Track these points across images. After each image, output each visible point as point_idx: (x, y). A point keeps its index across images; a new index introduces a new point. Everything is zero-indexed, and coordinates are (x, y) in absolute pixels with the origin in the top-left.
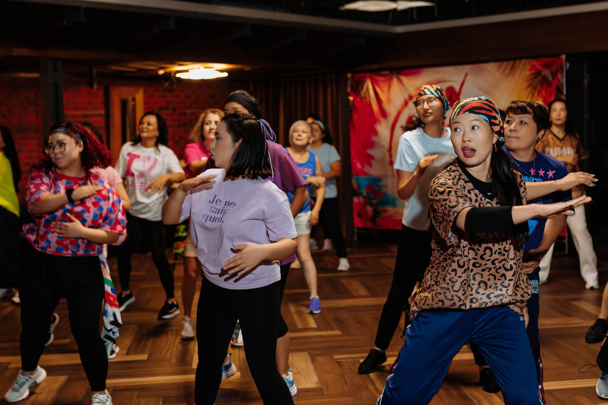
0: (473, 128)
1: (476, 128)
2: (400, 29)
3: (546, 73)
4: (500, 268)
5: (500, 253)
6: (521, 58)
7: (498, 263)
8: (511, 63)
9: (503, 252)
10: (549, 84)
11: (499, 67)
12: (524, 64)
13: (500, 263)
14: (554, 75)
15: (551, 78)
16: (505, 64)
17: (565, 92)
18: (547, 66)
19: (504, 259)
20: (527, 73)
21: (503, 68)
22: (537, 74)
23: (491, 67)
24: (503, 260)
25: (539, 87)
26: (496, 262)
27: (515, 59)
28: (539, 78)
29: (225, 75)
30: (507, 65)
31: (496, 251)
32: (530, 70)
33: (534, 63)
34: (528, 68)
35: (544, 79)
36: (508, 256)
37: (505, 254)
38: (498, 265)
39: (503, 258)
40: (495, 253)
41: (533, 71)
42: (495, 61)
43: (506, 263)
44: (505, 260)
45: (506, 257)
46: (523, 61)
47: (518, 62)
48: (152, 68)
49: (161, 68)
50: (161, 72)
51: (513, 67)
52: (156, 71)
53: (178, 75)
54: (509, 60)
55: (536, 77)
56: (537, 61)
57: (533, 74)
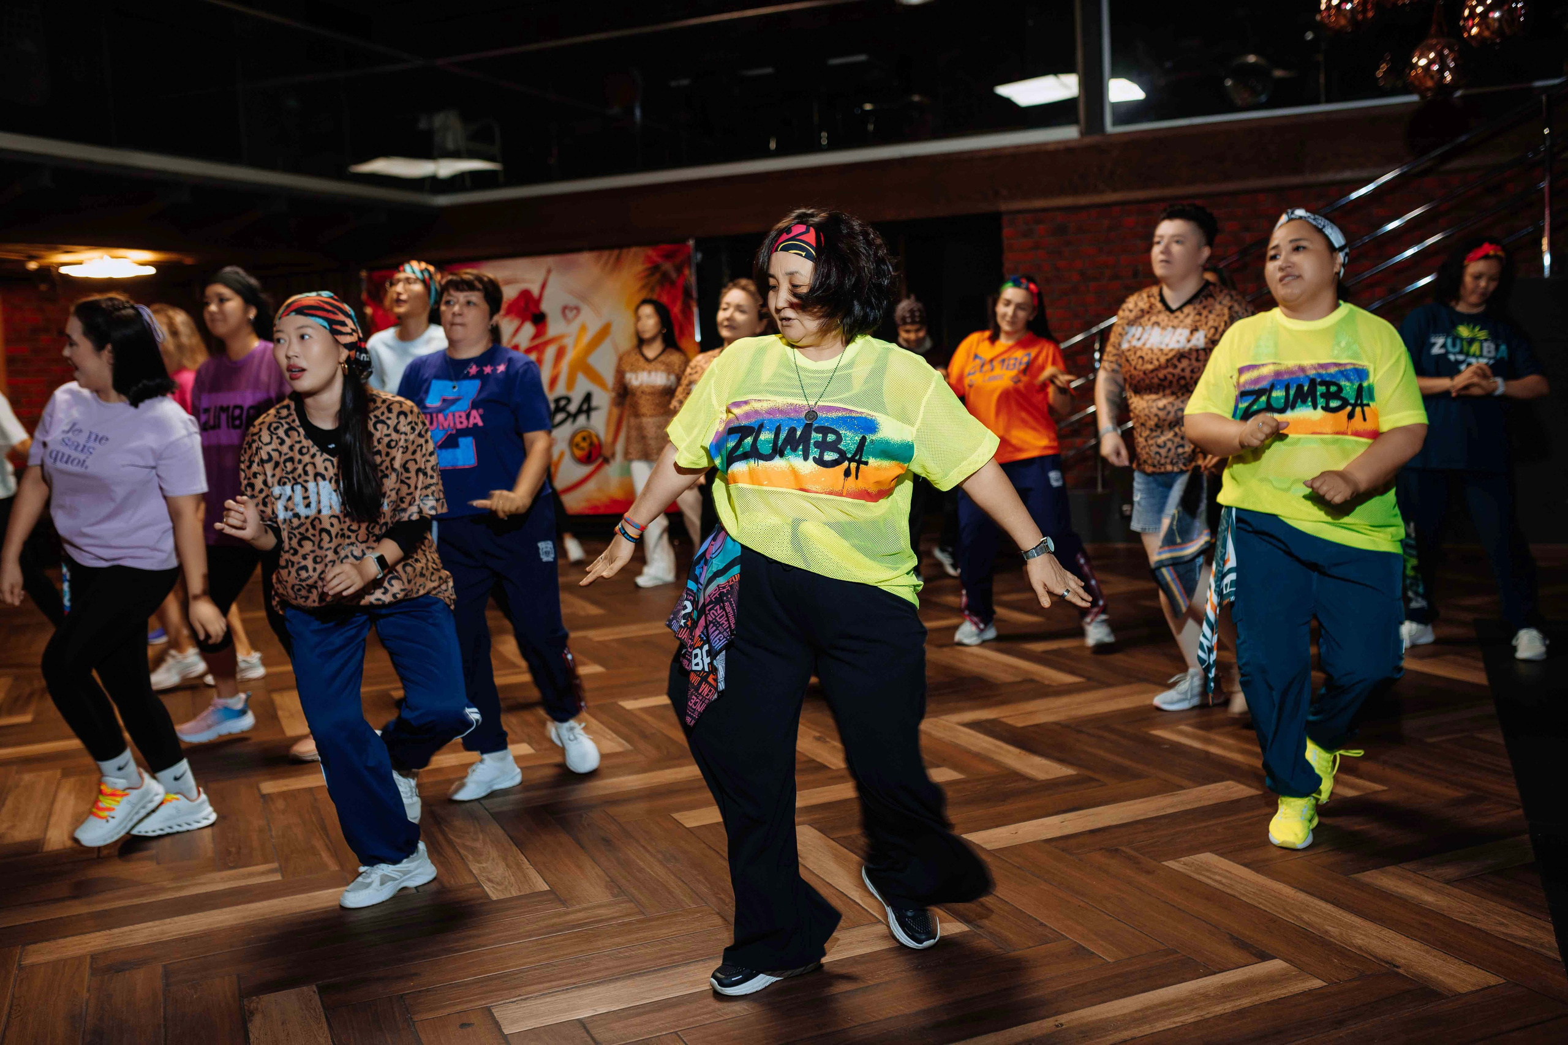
0: (302, 337)
1: (306, 337)
2: (443, 200)
3: (667, 266)
6: (630, 246)
8: (616, 252)
10: (673, 283)
11: (598, 259)
12: (635, 253)
14: (679, 270)
15: (674, 275)
16: (606, 254)
17: (695, 294)
18: (667, 256)
20: (641, 266)
21: (602, 262)
22: (654, 269)
23: (585, 258)
25: (659, 287)
27: (620, 247)
28: (657, 276)
29: (151, 271)
30: (609, 256)
32: (644, 261)
33: (650, 252)
34: (642, 258)
35: (665, 276)
41: (649, 265)
42: (590, 249)
46: (633, 250)
47: (625, 250)
48: (13, 257)
49: (32, 258)
50: (33, 265)
51: (618, 260)
52: (22, 264)
53: (63, 270)
54: (612, 247)
55: (653, 274)
56: (653, 250)
57: (649, 269)
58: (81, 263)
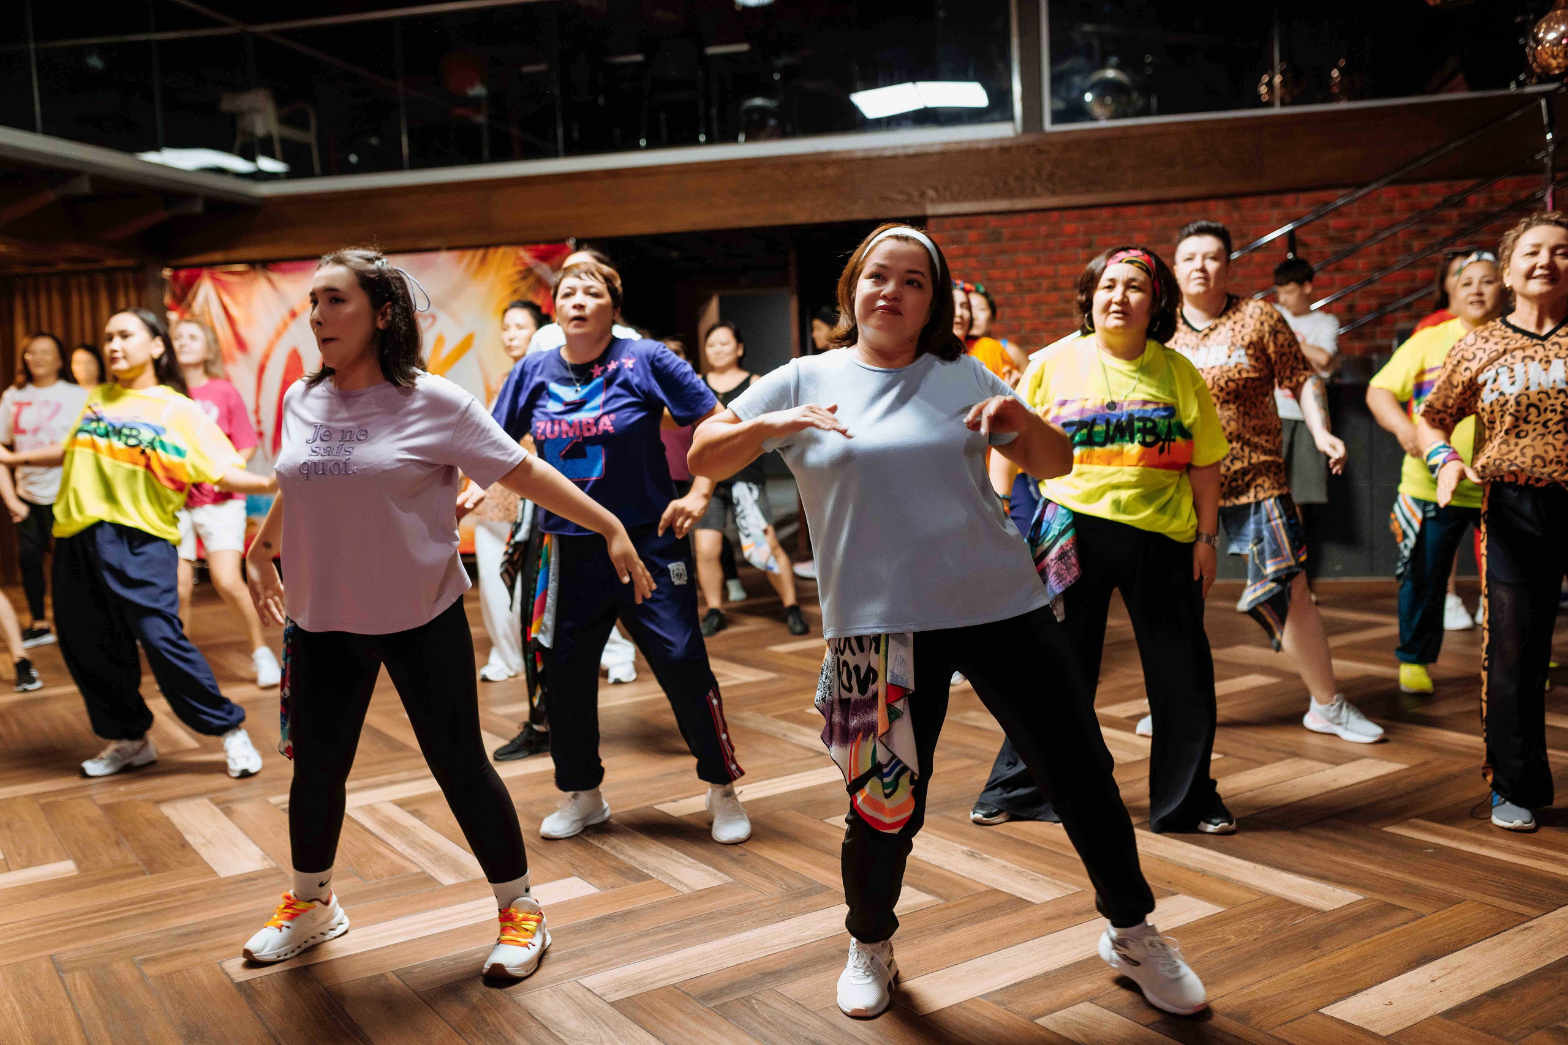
2: (266, 188)
3: (544, 270)
6: (497, 245)
8: (481, 252)
11: (460, 260)
12: (504, 253)
16: (469, 254)
18: (542, 258)
20: (510, 270)
21: (466, 260)
22: (527, 272)
23: (444, 258)
27: (487, 246)
28: (531, 280)
30: (473, 257)
32: (515, 265)
33: (521, 253)
34: (511, 262)
41: (521, 268)
42: (450, 248)
46: (502, 250)
47: (492, 251)
51: (484, 260)
54: (476, 247)
55: (524, 278)
56: (526, 250)
57: (520, 272)
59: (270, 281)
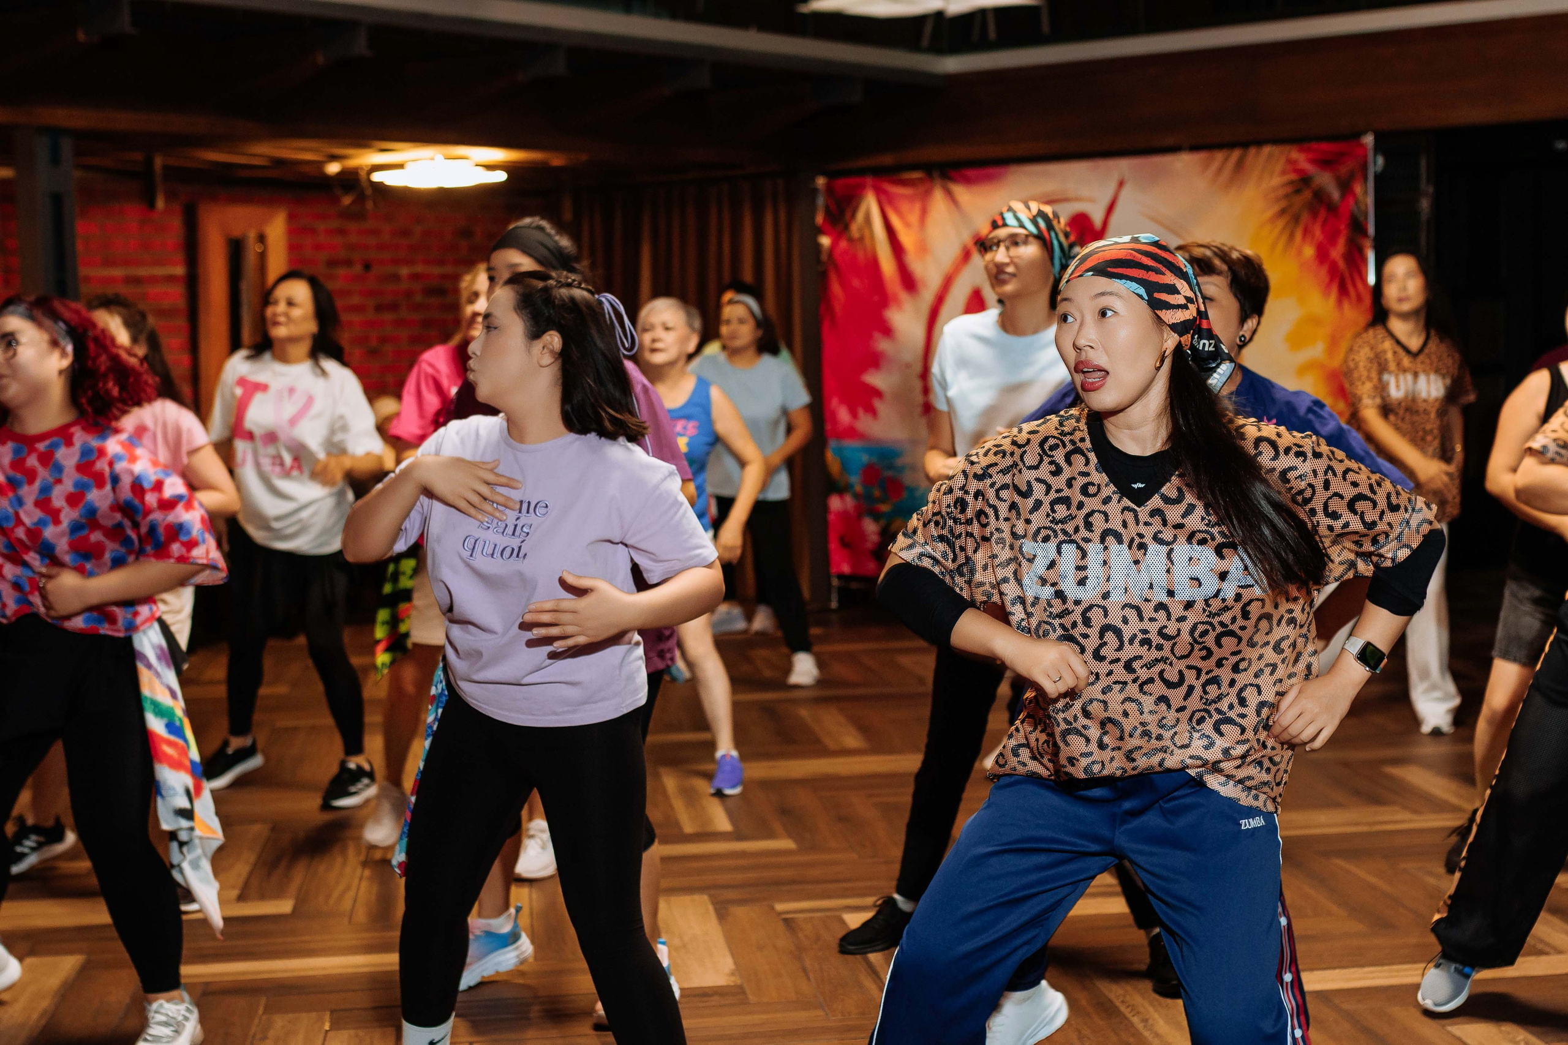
0: (1103, 314)
1: (1109, 313)
2: (952, 64)
3: (1325, 180)
4: (1151, 680)
5: (1146, 642)
6: (1259, 143)
7: (1142, 667)
8: (1236, 154)
9: (1156, 639)
10: (1332, 209)
11: (1206, 166)
12: (1270, 156)
13: (1148, 669)
14: (1346, 187)
15: (1336, 195)
16: (1219, 156)
17: (1371, 230)
18: (1325, 163)
19: (1162, 657)
20: (1277, 180)
21: (1215, 165)
22: (1304, 181)
23: (1183, 163)
24: (1157, 660)
25: (1305, 216)
26: (1136, 665)
27: (1245, 145)
28: (1307, 194)
29: (501, 176)
30: (1226, 159)
31: (1135, 636)
32: (1284, 173)
33: (1295, 155)
34: (1279, 167)
35: (1320, 197)
36: (1172, 651)
37: (1162, 645)
38: (1143, 674)
39: (1155, 654)
40: (1131, 641)
41: (1293, 177)
42: (1194, 148)
43: (1167, 667)
44: (1164, 660)
45: (1166, 652)
46: (1267, 150)
47: (1252, 151)
48: (309, 156)
49: (334, 158)
50: (333, 168)
51: (1240, 166)
52: (320, 165)
53: (377, 177)
54: (1230, 146)
55: (1298, 191)
56: (1301, 150)
57: (1291, 183)
58: (400, 166)
59: (949, 194)
